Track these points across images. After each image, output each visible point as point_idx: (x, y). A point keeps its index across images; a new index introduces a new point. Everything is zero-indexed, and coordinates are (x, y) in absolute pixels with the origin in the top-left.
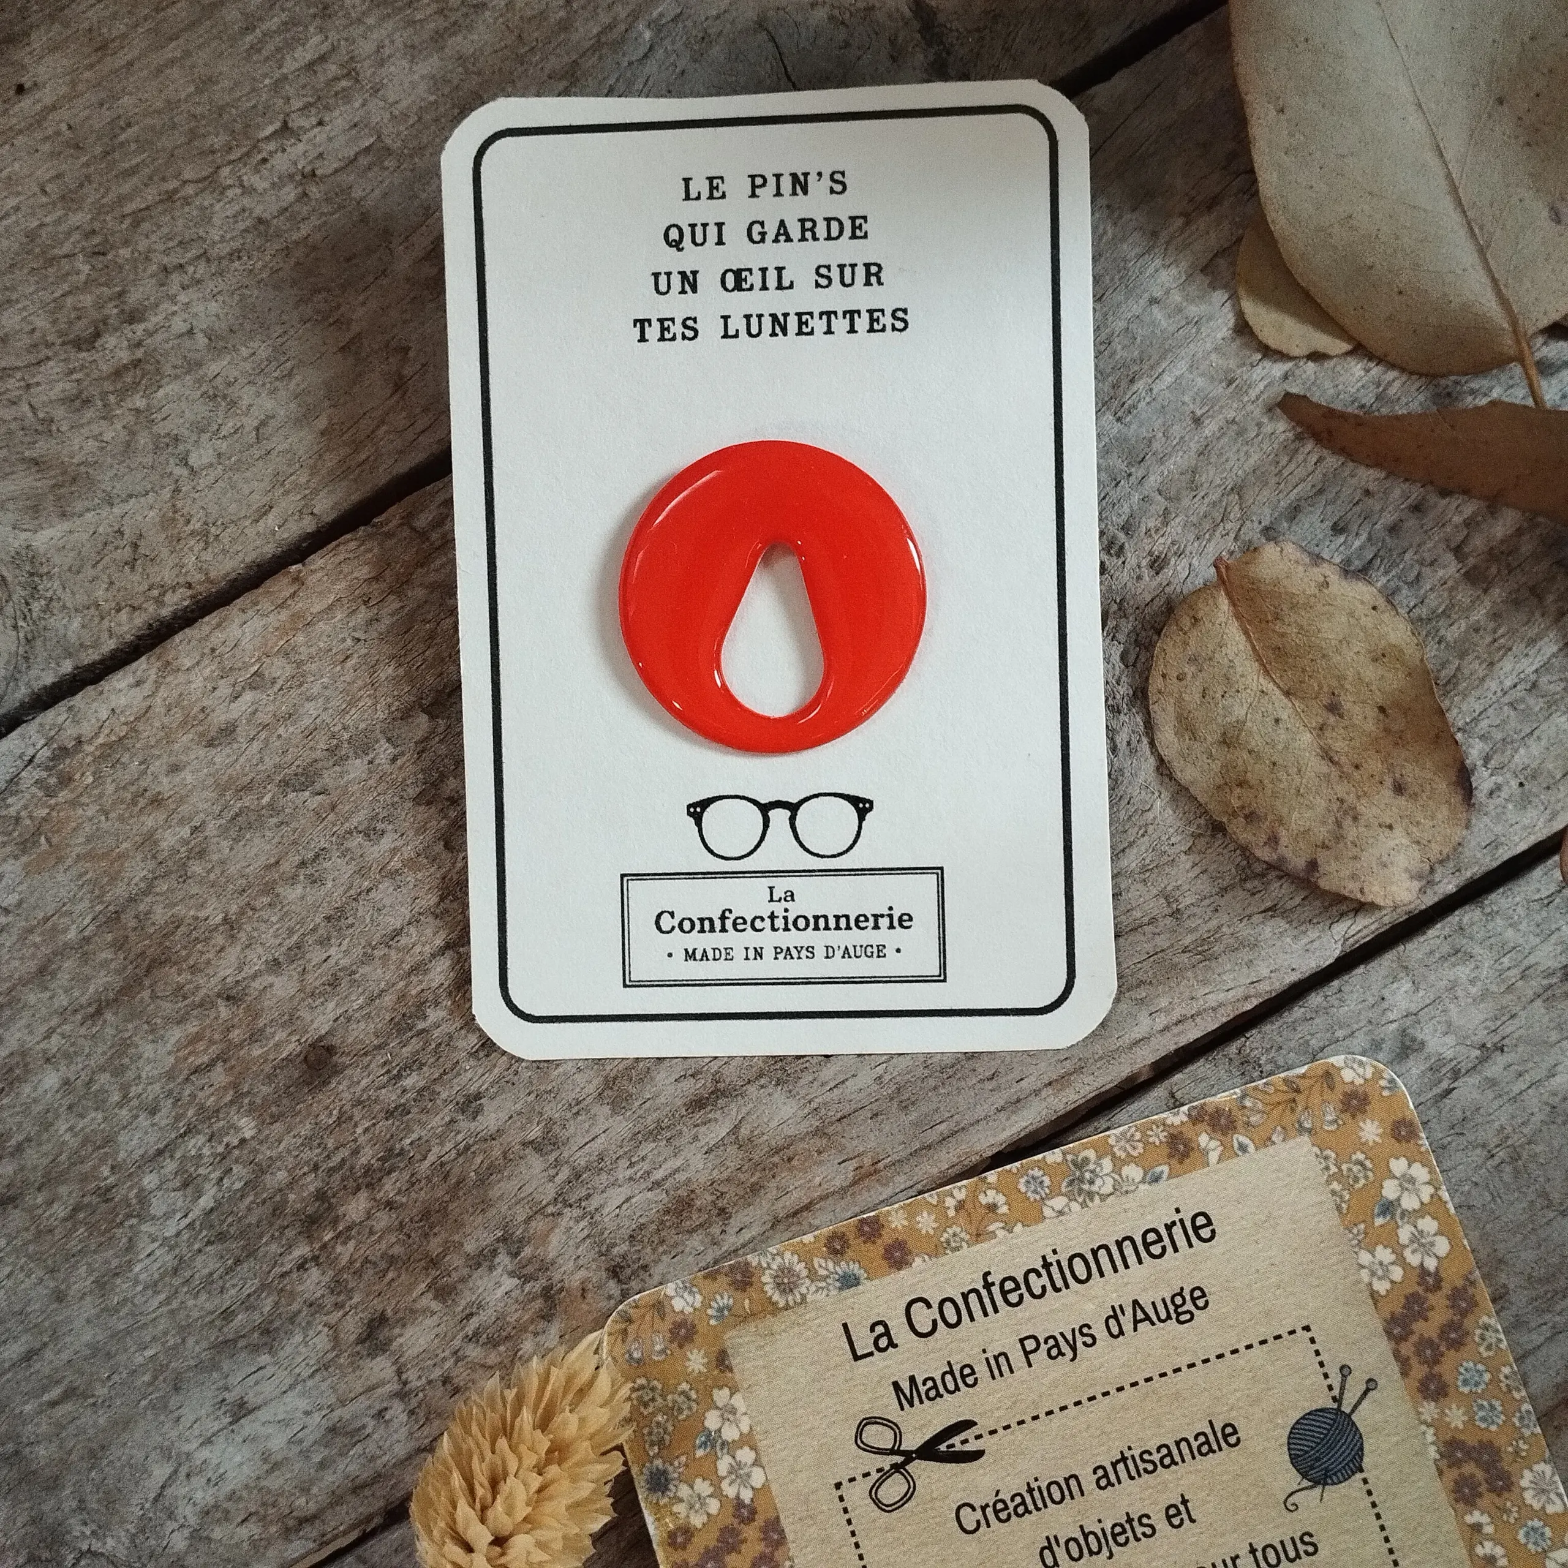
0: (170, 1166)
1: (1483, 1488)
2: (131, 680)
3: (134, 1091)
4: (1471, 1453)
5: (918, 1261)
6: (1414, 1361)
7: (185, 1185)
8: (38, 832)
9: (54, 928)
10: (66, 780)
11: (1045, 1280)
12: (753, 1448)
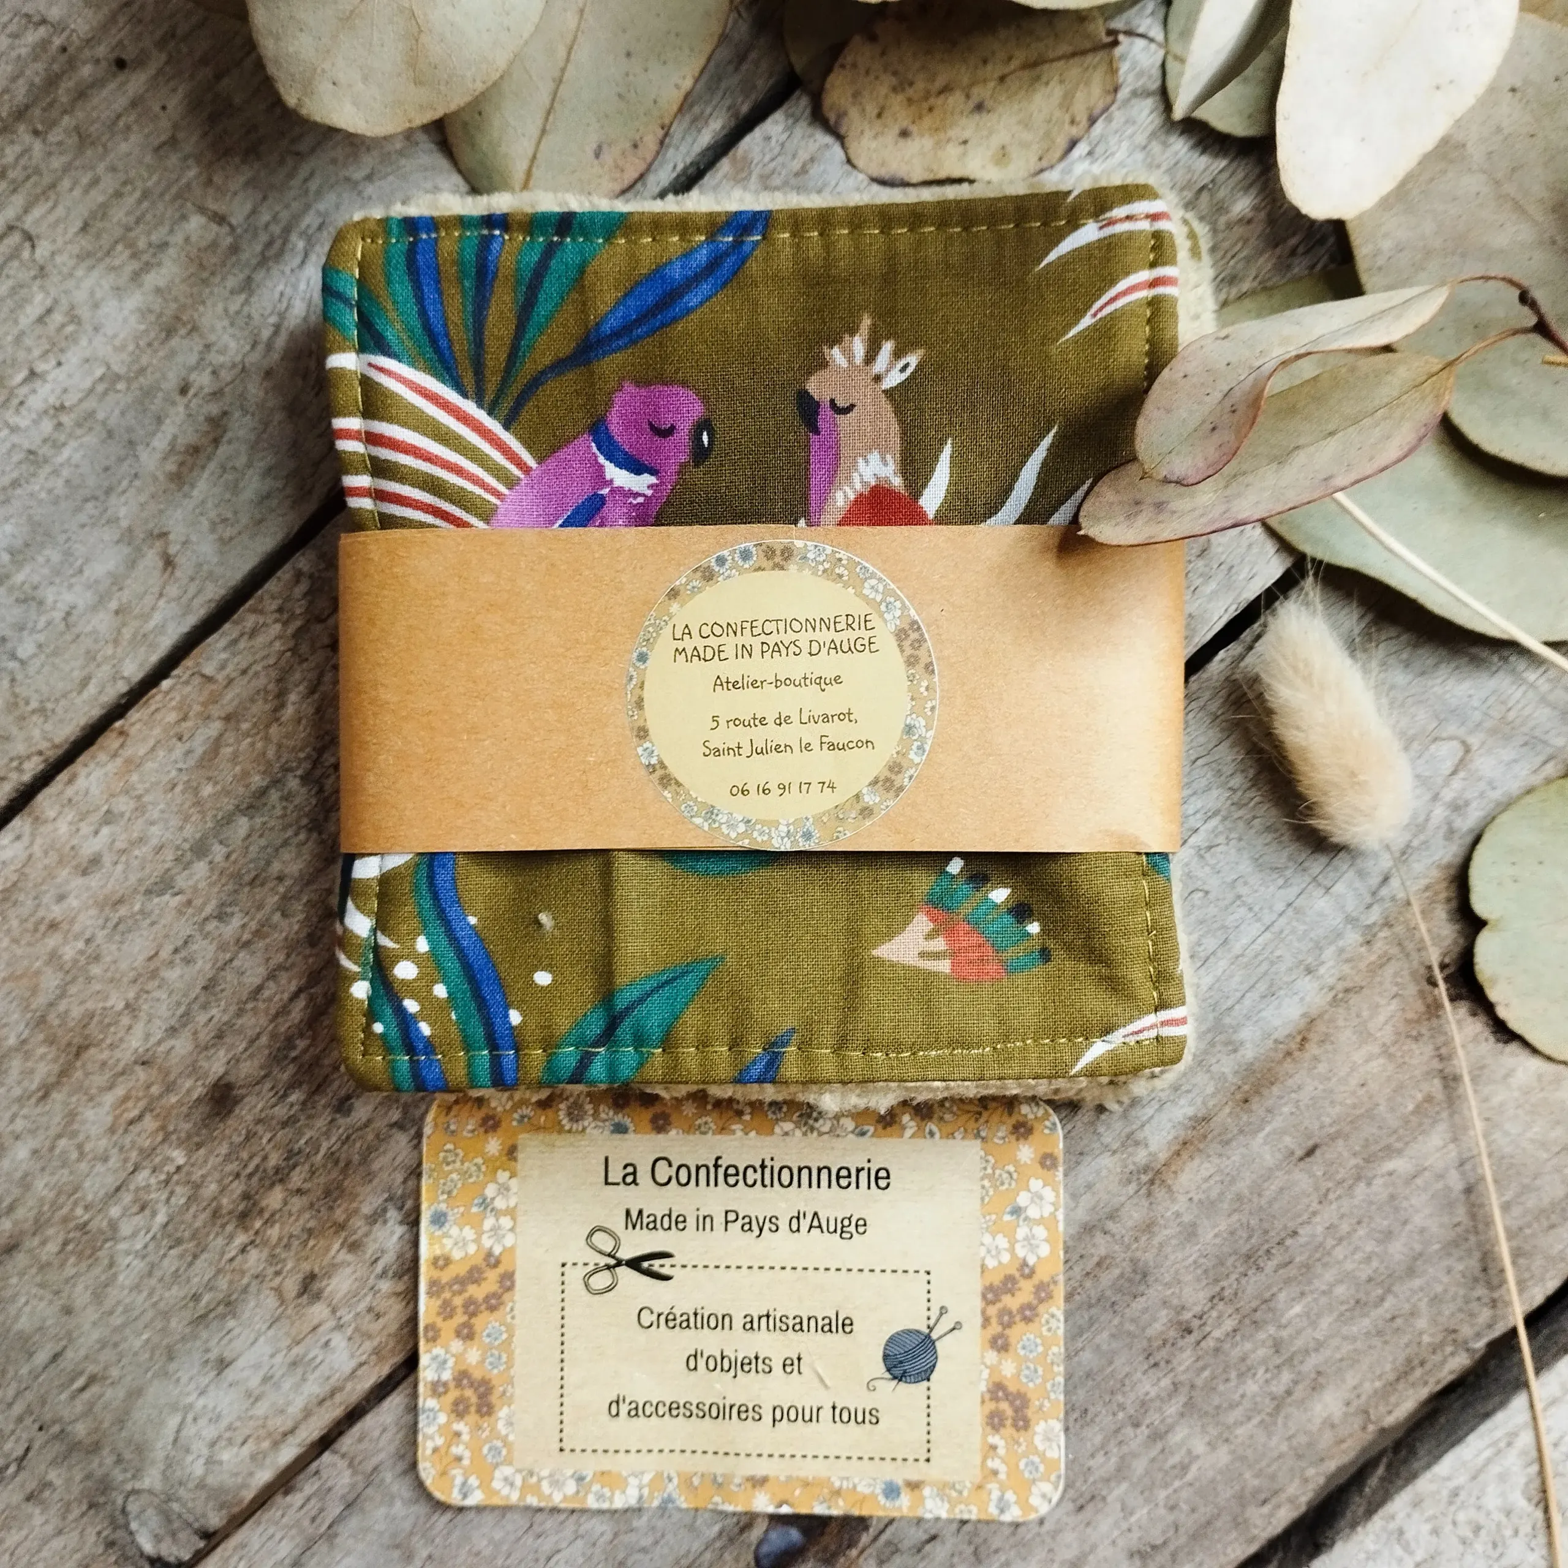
1: (1009, 1422)
4: (1007, 1396)
5: (673, 1132)
6: (994, 1321)
11: (758, 1176)
12: (514, 1219)
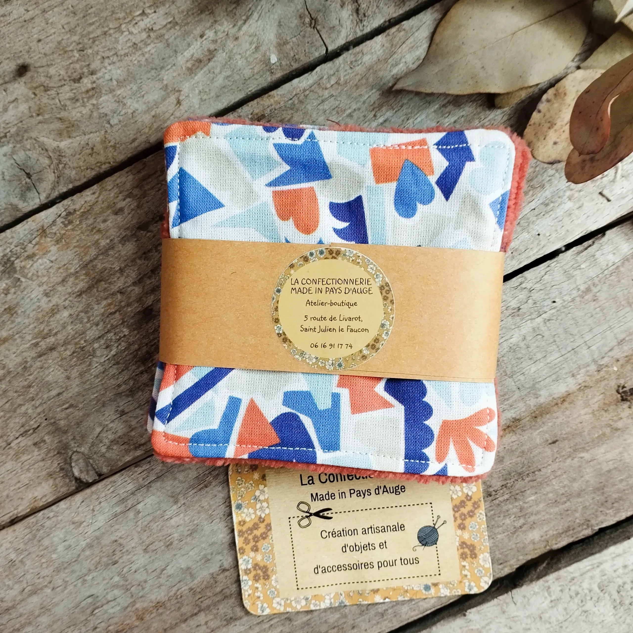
0: (102, 342)
2: (91, 192)
3: (91, 319)
7: (107, 347)
8: (62, 238)
9: (67, 268)
10: (70, 222)
